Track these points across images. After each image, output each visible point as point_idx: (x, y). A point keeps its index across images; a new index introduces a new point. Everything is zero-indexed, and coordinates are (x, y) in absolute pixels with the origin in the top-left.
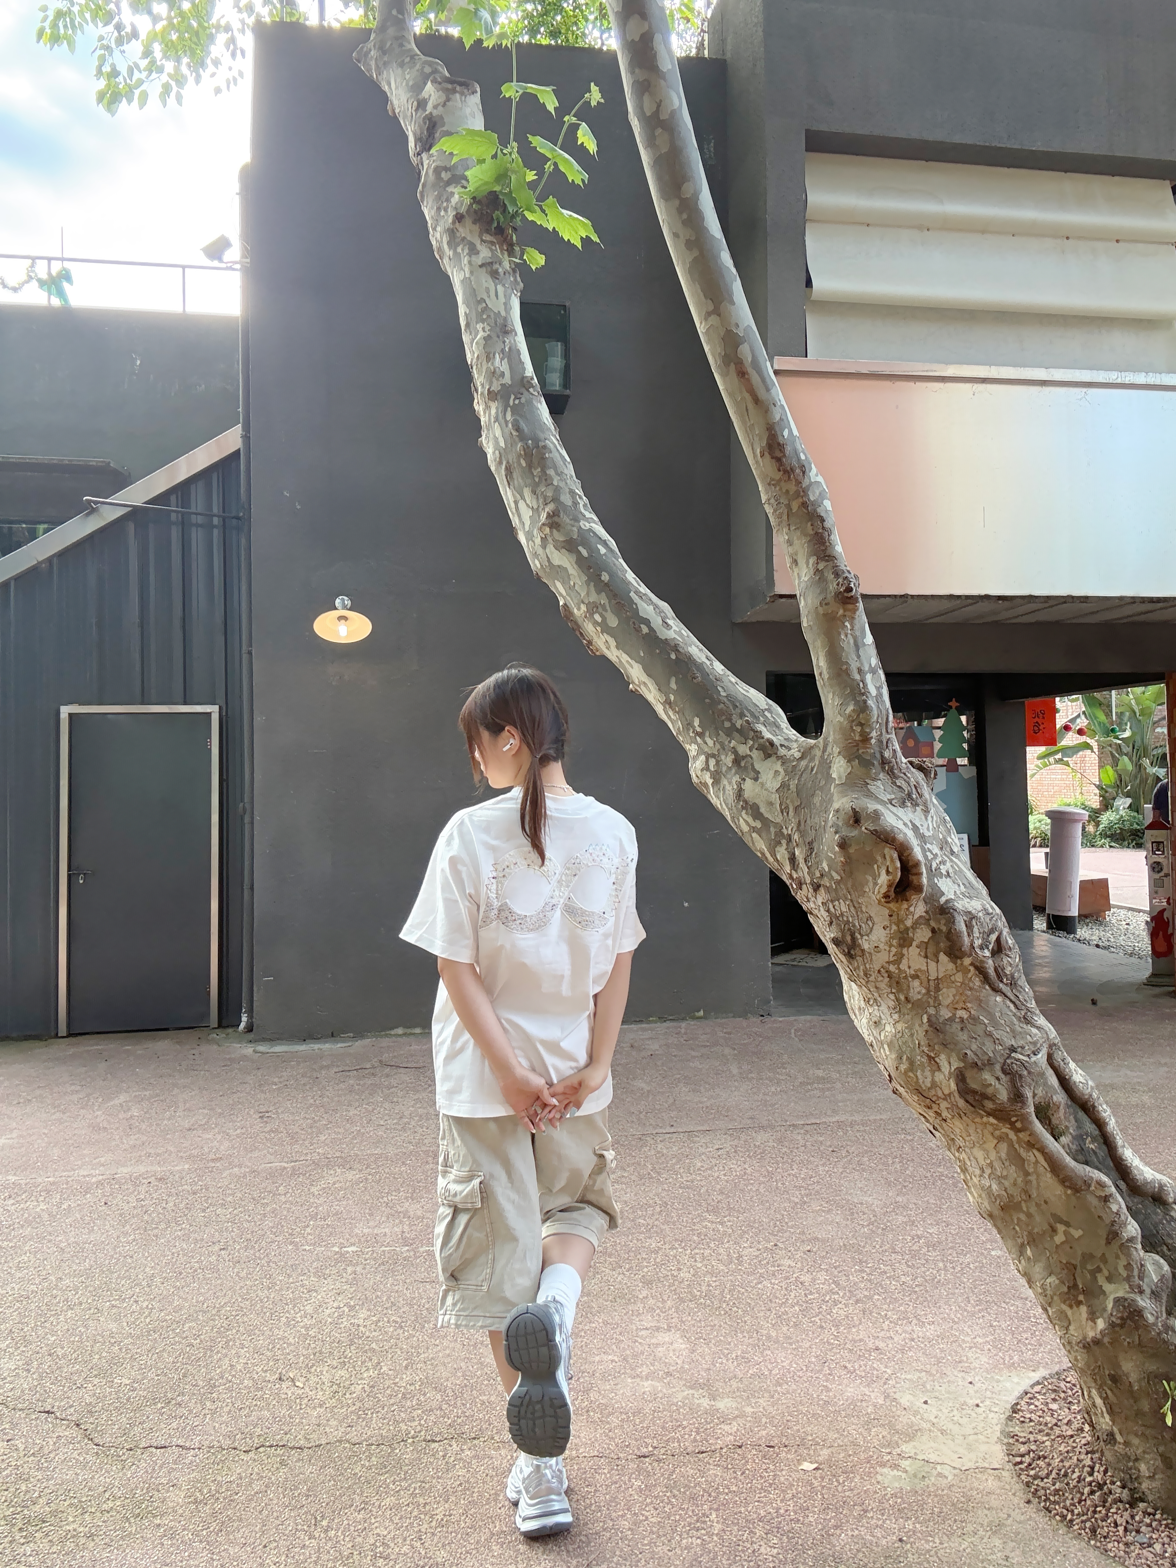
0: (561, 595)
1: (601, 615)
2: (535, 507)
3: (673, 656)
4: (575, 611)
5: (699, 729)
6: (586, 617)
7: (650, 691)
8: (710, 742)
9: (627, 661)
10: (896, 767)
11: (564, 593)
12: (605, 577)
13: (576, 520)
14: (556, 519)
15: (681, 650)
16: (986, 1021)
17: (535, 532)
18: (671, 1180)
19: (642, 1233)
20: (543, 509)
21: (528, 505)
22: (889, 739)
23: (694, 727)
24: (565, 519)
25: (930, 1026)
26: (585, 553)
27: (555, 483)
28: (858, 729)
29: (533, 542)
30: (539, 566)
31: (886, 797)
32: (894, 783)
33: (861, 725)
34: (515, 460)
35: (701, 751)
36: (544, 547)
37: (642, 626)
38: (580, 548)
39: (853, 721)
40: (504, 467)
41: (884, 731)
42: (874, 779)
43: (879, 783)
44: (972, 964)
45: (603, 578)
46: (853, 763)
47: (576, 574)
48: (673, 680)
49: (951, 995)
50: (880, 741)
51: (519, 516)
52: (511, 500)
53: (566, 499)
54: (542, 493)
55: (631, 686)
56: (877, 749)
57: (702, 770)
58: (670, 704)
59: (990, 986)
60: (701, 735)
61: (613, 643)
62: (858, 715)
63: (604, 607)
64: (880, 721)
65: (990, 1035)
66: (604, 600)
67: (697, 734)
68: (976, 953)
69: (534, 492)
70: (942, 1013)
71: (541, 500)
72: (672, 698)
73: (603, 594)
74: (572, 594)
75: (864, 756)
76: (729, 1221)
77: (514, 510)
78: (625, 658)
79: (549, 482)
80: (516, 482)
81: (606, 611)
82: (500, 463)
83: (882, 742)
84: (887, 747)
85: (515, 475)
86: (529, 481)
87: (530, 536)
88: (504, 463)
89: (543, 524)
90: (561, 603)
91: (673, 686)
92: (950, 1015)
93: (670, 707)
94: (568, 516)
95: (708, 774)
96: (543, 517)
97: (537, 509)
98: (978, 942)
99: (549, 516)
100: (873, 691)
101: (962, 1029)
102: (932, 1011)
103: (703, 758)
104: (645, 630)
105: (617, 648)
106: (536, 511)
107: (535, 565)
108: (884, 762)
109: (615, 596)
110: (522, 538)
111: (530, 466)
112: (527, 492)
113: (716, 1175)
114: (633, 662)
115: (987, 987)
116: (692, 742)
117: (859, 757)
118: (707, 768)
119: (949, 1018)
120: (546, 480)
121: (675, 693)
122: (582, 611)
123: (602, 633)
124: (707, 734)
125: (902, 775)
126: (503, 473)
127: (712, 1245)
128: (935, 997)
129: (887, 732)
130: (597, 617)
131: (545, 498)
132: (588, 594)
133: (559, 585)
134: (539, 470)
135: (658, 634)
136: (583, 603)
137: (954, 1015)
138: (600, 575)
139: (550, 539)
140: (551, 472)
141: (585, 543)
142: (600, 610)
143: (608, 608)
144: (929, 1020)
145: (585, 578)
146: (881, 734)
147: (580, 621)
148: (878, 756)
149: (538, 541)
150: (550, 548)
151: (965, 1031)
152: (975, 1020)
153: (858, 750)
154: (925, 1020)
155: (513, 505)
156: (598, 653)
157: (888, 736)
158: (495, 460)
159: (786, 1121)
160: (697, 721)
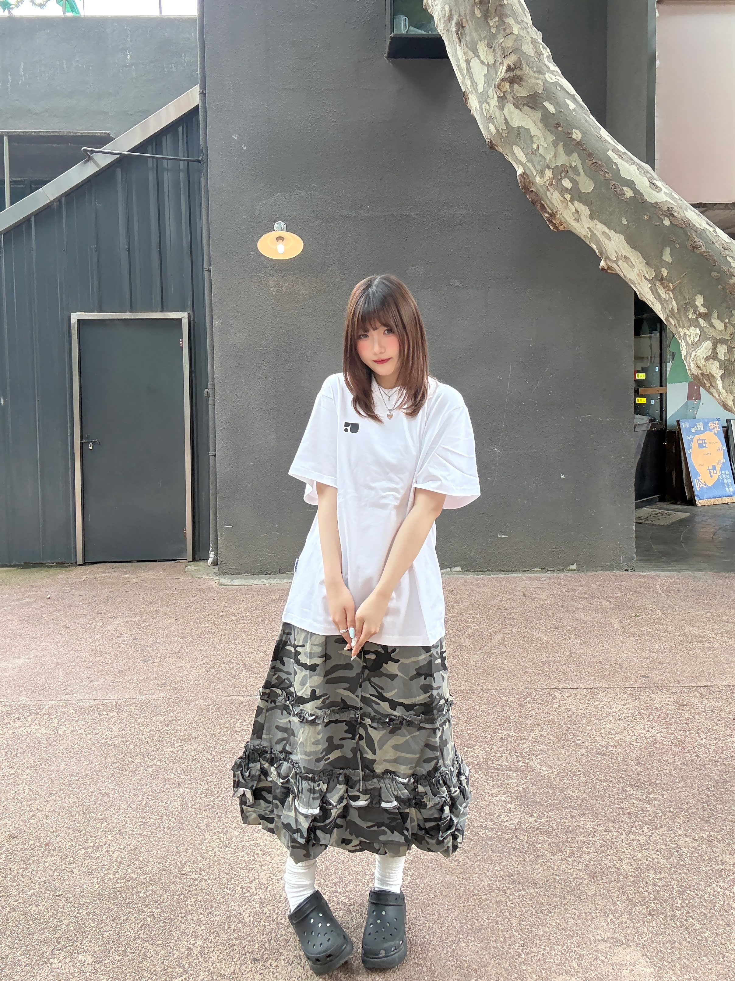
0: (519, 162)
1: (572, 180)
2: (491, 62)
3: (667, 222)
4: (538, 179)
5: (702, 310)
6: (551, 184)
7: (632, 266)
8: (719, 325)
9: (604, 233)
11: (524, 159)
12: (577, 135)
13: (540, 72)
14: (517, 72)
15: (675, 214)
17: (491, 92)
18: (587, 743)
19: (574, 808)
20: (502, 63)
21: (482, 62)
23: (695, 308)
24: (527, 70)
26: (551, 109)
27: (516, 32)
29: (488, 103)
30: (493, 131)
34: (468, 12)
35: (704, 337)
36: (501, 108)
37: (625, 188)
38: (546, 104)
40: (454, 22)
45: (574, 136)
47: (540, 135)
48: (668, 250)
51: (472, 78)
52: (462, 59)
53: (528, 49)
54: (501, 44)
55: (602, 263)
57: (707, 359)
58: (662, 280)
60: (706, 317)
61: (585, 211)
63: (575, 170)
66: (575, 161)
67: (701, 315)
69: (490, 46)
71: (499, 54)
72: (665, 272)
73: (575, 155)
74: (534, 158)
76: (655, 799)
77: (465, 72)
78: (600, 228)
79: (508, 31)
80: (468, 38)
81: (579, 174)
82: (450, 18)
85: (467, 30)
86: (484, 34)
87: (484, 98)
88: (455, 17)
89: (503, 80)
90: (520, 171)
91: (667, 257)
93: (662, 284)
94: (532, 68)
95: (717, 364)
96: (502, 72)
97: (494, 64)
99: (510, 69)
103: (708, 344)
104: (629, 193)
105: (591, 217)
106: (492, 67)
107: (489, 131)
109: (590, 155)
110: (473, 103)
111: (486, 15)
112: (482, 47)
113: (628, 739)
114: (611, 233)
116: (691, 325)
118: (714, 356)
120: (504, 30)
121: (669, 266)
122: (546, 178)
123: (572, 201)
124: (715, 314)
126: (453, 29)
127: (646, 831)
130: (567, 184)
131: (503, 50)
132: (555, 156)
133: (517, 150)
134: (497, 19)
135: (646, 197)
136: (548, 167)
138: (570, 134)
139: (509, 97)
140: (510, 21)
141: (551, 98)
142: (571, 174)
143: (581, 170)
145: (552, 138)
147: (541, 191)
149: (494, 101)
150: (510, 107)
155: (464, 65)
156: (561, 228)
158: (444, 17)
159: (679, 682)
160: (699, 301)
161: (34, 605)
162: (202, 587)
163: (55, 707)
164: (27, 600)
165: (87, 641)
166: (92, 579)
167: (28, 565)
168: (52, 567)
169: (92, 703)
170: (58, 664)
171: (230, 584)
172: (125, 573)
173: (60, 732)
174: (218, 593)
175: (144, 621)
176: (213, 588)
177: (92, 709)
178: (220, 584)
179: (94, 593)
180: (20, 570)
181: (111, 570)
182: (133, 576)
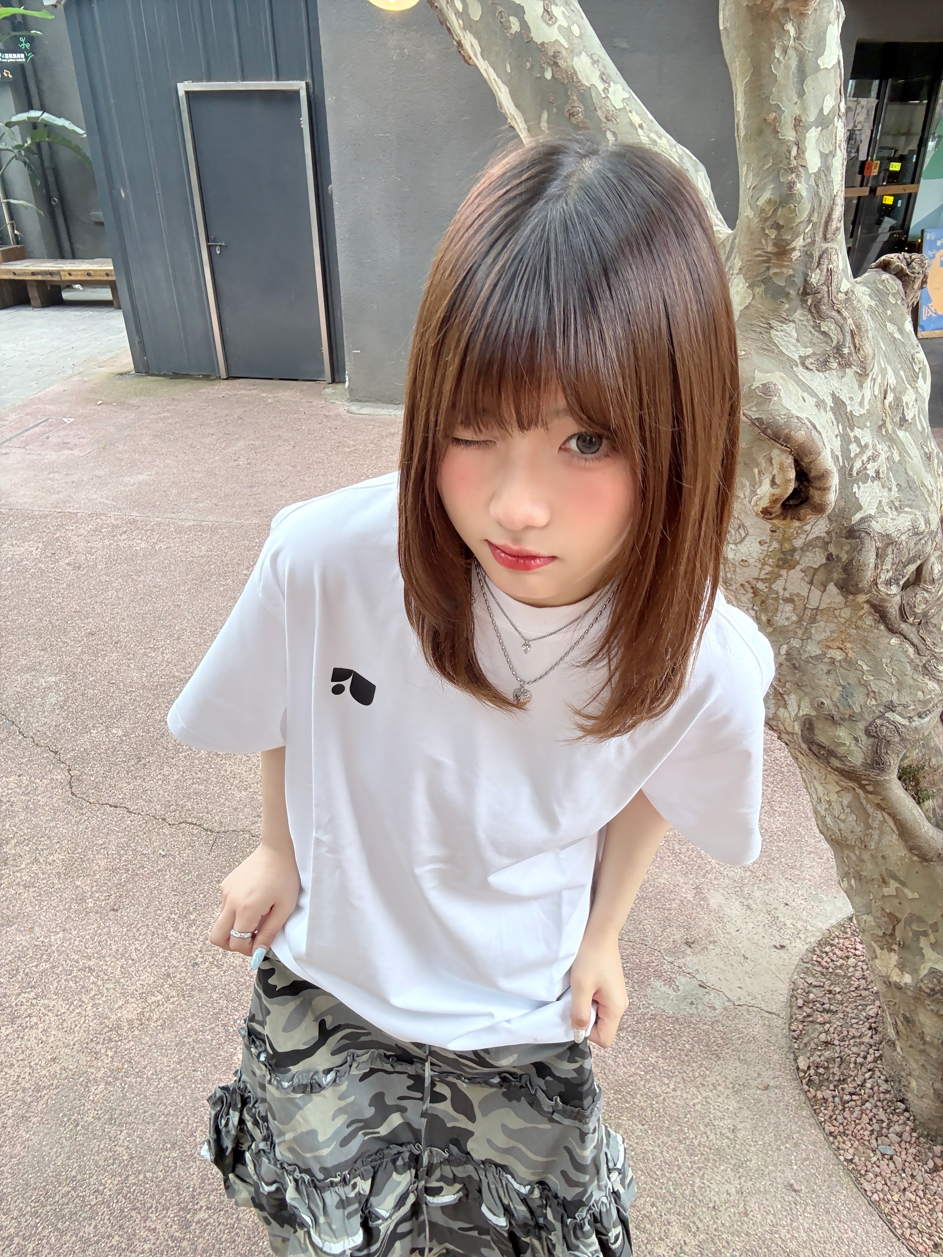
3: (548, 75)
10: (826, 300)
16: (865, 668)
22: (825, 251)
25: (787, 660)
28: (773, 234)
31: (794, 352)
32: (817, 327)
33: (778, 227)
37: (512, 19)
39: (766, 219)
41: (819, 237)
42: (784, 321)
43: (790, 328)
44: (868, 602)
46: (758, 290)
49: (828, 629)
50: (808, 255)
56: (801, 268)
59: (887, 626)
62: (775, 211)
64: (815, 219)
65: (866, 685)
68: (878, 591)
70: (809, 648)
75: (775, 280)
83: (811, 256)
84: (819, 263)
92: (819, 652)
98: (884, 577)
100: (813, 161)
101: (828, 672)
102: (796, 643)
108: (806, 291)
115: (882, 627)
117: (766, 281)
119: (816, 656)
123: (466, 30)
125: (834, 314)
128: (806, 629)
129: (825, 239)
137: (825, 654)
144: (788, 654)
146: (813, 242)
148: (799, 280)
151: (832, 676)
152: (850, 663)
153: (768, 268)
154: (783, 652)
157: (825, 246)
161: (170, 421)
162: (331, 413)
163: (159, 524)
164: (166, 414)
165: (206, 462)
166: (231, 396)
167: (176, 376)
168: (198, 379)
169: (192, 523)
170: (174, 483)
171: (358, 412)
172: (264, 392)
173: (157, 548)
174: (344, 421)
175: (264, 447)
176: (340, 415)
177: (190, 528)
178: (348, 412)
179: (227, 412)
180: (168, 381)
181: (252, 387)
182: (270, 396)
